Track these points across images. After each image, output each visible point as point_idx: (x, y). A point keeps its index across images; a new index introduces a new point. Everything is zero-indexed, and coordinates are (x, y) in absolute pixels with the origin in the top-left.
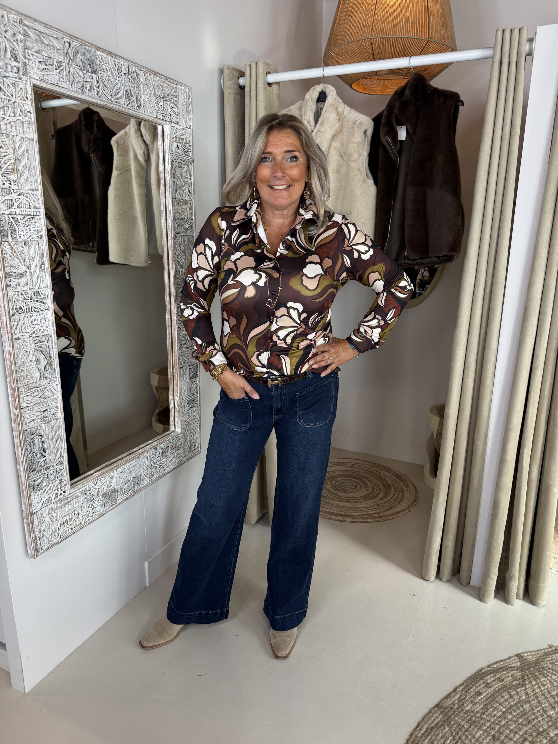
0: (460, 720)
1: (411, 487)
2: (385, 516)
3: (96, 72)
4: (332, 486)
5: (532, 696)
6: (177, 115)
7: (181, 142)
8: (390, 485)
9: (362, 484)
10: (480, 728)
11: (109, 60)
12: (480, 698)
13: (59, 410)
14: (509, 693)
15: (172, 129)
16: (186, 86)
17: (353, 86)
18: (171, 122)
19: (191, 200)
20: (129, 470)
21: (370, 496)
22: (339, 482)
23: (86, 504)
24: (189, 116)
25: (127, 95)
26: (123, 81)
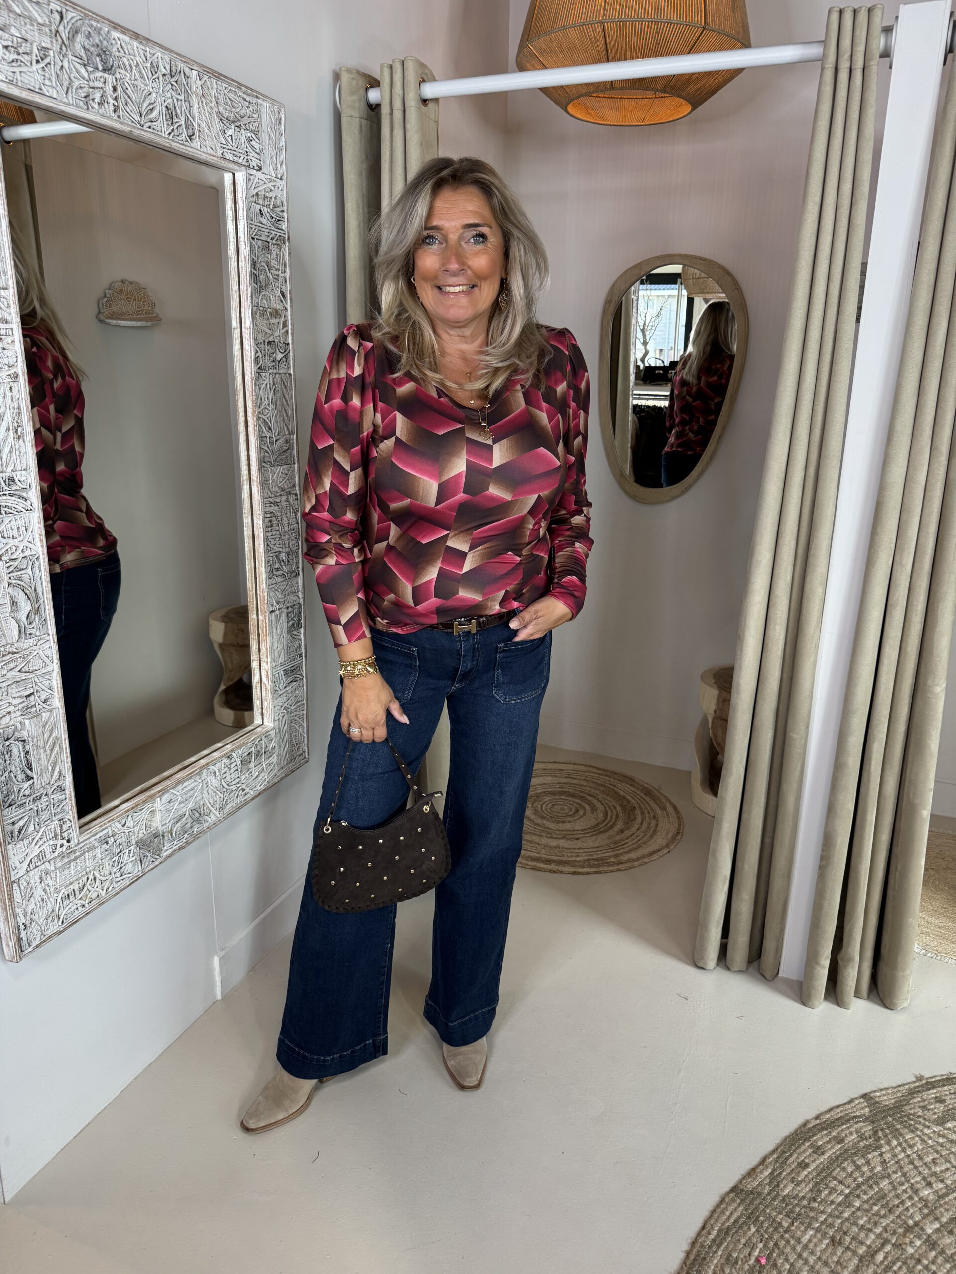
0: (775, 1214)
1: (670, 809)
2: (629, 861)
3: (111, 69)
4: (536, 812)
5: (892, 1165)
6: (259, 154)
7: (266, 203)
8: (635, 807)
9: (587, 807)
10: (809, 1226)
11: (136, 49)
12: (805, 1173)
13: (56, 694)
14: (854, 1162)
15: (250, 179)
16: (273, 101)
17: (568, 108)
18: (249, 166)
19: (287, 309)
20: (184, 796)
21: (601, 828)
22: (547, 803)
23: (109, 860)
24: (280, 156)
25: (169, 115)
26: (162, 88)
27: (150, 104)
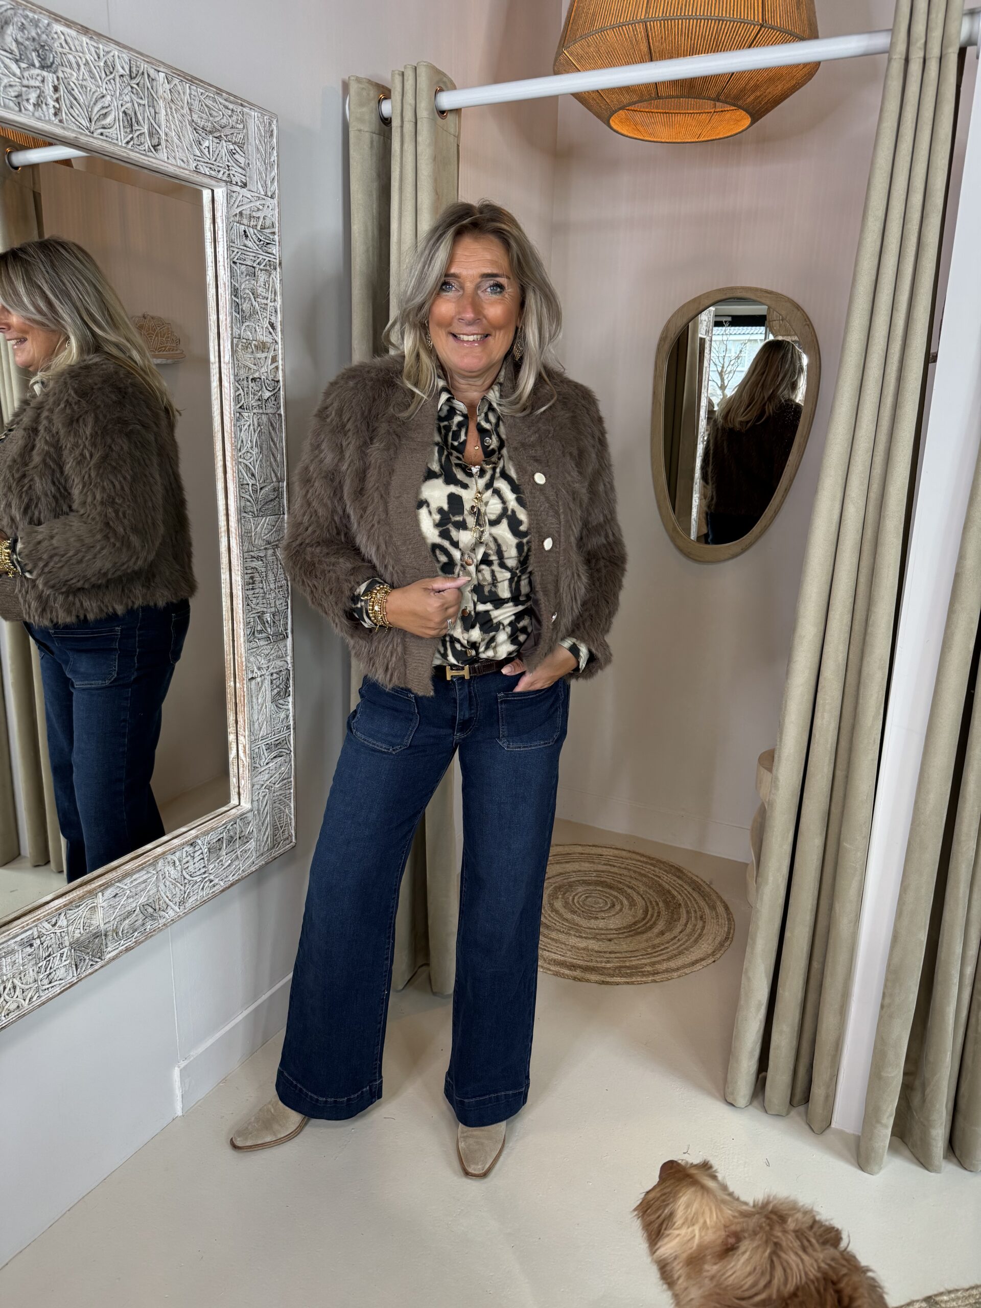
1: (721, 909)
2: (667, 971)
3: (51, 66)
4: (566, 905)
6: (244, 169)
7: (252, 223)
8: (680, 904)
9: (625, 902)
11: (85, 44)
15: (231, 196)
16: (263, 110)
17: (612, 123)
18: (231, 182)
19: (276, 343)
20: (133, 890)
21: (639, 928)
22: (580, 894)
23: (33, 965)
24: (271, 172)
25: (128, 121)
26: (118, 91)
27: (103, 108)
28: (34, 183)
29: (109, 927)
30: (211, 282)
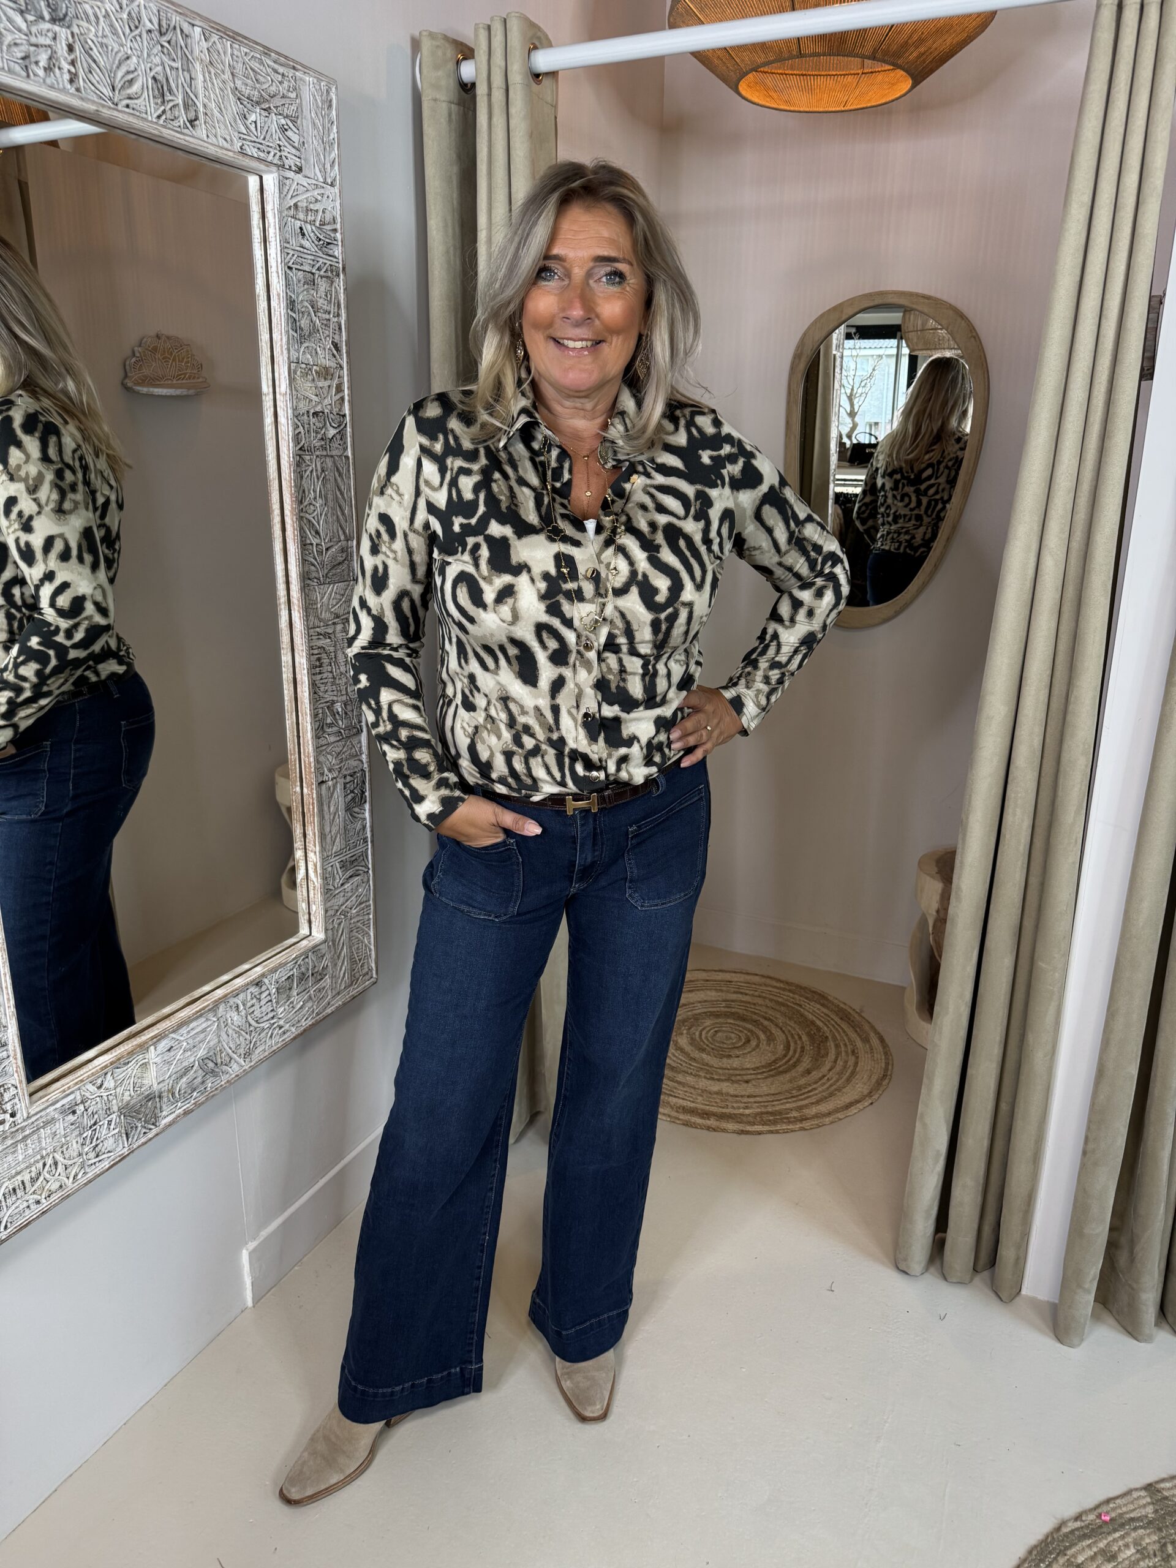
1: (875, 1041)
2: (817, 1116)
3: (63, 19)
4: (692, 1042)
6: (298, 150)
7: (309, 218)
8: (827, 1037)
9: (762, 1036)
15: (284, 184)
16: (319, 75)
17: (740, 89)
18: (283, 166)
19: (341, 367)
20: (191, 1041)
21: (780, 1067)
22: (708, 1029)
23: (77, 1136)
24: (330, 153)
25: (158, 89)
26: (146, 51)
27: (128, 72)
28: (19, 170)
29: (164, 1087)
30: (262, 293)
